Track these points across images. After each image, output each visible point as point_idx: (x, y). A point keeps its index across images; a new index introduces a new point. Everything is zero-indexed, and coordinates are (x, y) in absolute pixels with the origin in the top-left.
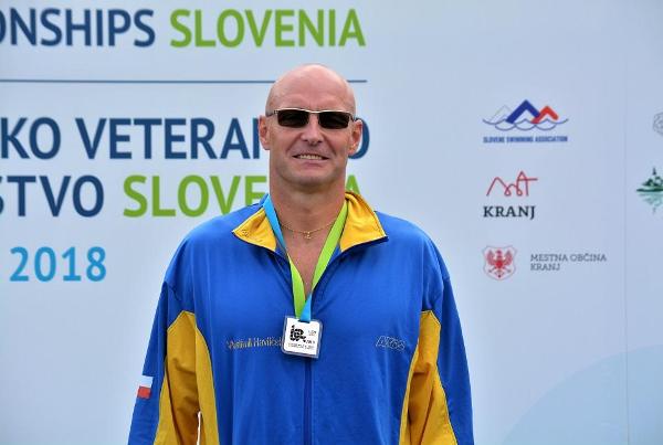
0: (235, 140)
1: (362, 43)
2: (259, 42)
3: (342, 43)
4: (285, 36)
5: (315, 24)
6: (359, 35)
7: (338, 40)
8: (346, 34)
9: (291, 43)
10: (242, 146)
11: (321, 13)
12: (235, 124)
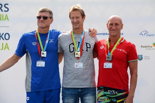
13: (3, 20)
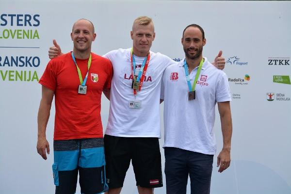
0: (6, 62)
1: (38, 38)
2: (13, 37)
3: (34, 38)
4: (20, 36)
5: (27, 33)
6: (38, 36)
7: (32, 37)
8: (35, 36)
9: (21, 38)
10: (8, 63)
11: (28, 31)
12: (7, 58)
13: (31, 38)
